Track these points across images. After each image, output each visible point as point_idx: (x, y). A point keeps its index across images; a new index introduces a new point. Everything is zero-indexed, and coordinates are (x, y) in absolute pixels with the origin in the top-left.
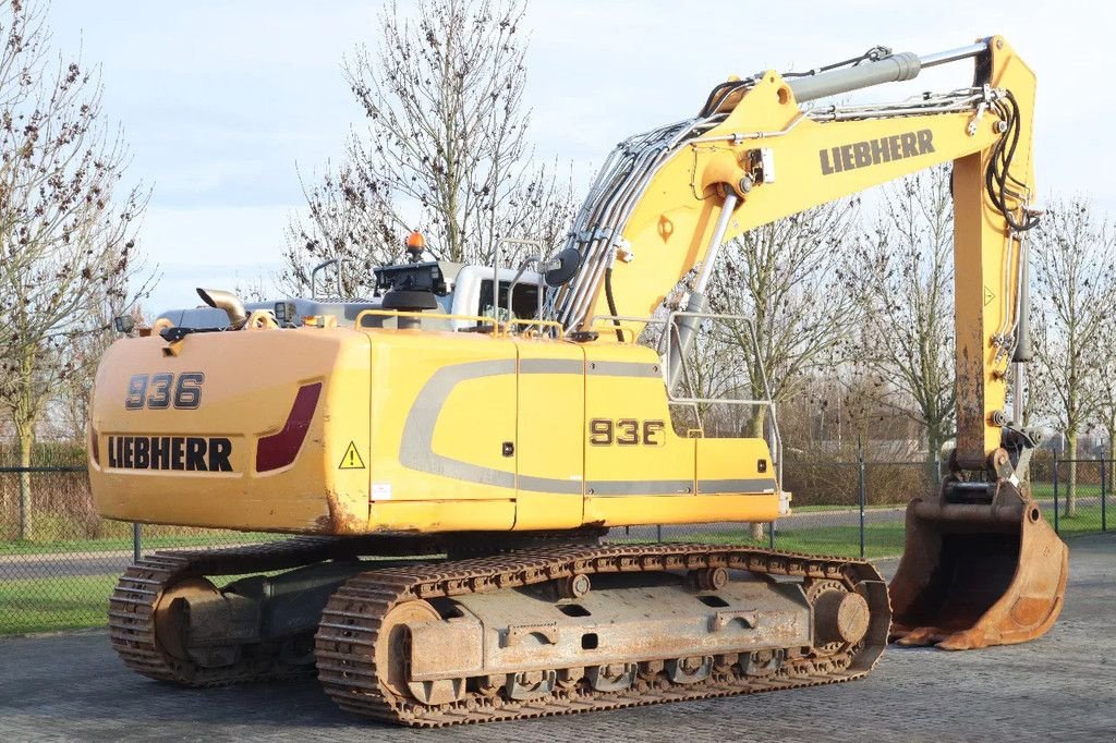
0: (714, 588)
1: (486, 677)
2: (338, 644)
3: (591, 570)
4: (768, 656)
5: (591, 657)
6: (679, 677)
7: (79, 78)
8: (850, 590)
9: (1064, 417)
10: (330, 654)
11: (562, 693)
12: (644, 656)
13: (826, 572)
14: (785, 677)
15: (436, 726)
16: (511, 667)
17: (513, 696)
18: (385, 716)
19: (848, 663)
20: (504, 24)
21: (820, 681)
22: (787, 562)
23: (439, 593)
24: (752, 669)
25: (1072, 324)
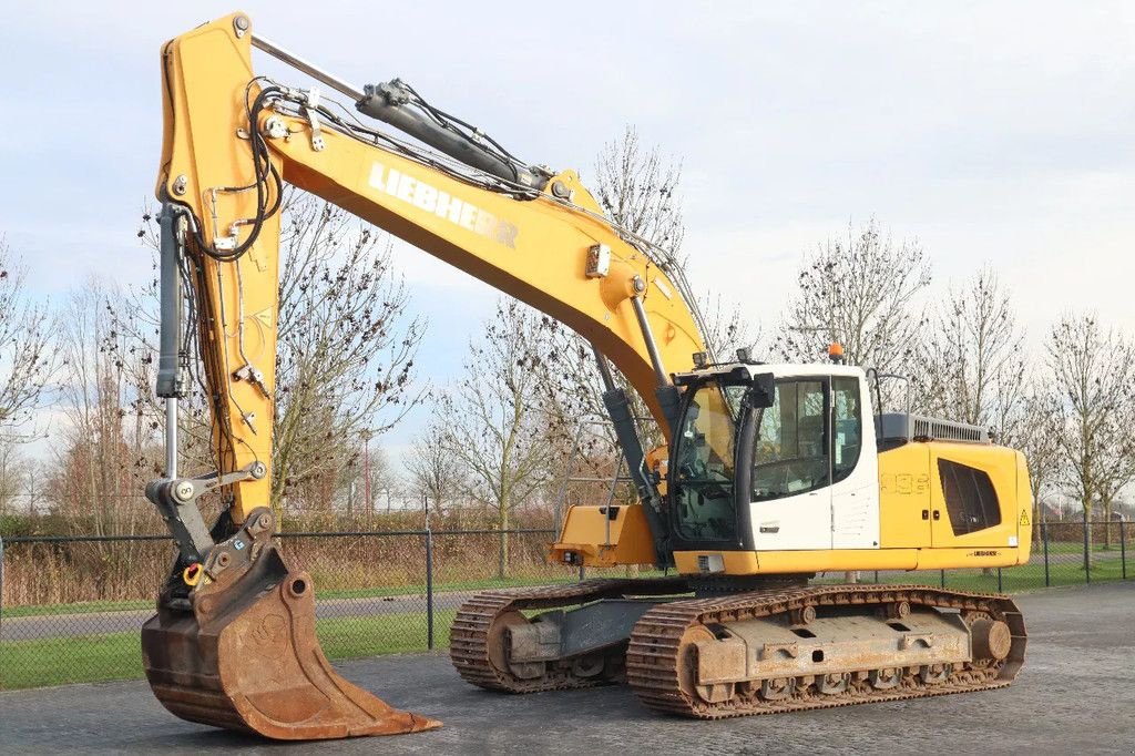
0: (900, 617)
1: (748, 682)
2: (645, 657)
3: (816, 603)
4: (940, 669)
5: (819, 668)
6: (879, 684)
7: (370, 240)
8: (994, 619)
9: (1081, 488)
10: (640, 665)
11: (798, 695)
12: (853, 668)
13: (977, 606)
14: (951, 684)
15: (717, 718)
16: (765, 675)
17: (767, 697)
18: (680, 711)
19: (995, 676)
20: (663, 191)
21: (978, 688)
22: (950, 598)
23: (714, 620)
24: (929, 679)
25: (1085, 413)
